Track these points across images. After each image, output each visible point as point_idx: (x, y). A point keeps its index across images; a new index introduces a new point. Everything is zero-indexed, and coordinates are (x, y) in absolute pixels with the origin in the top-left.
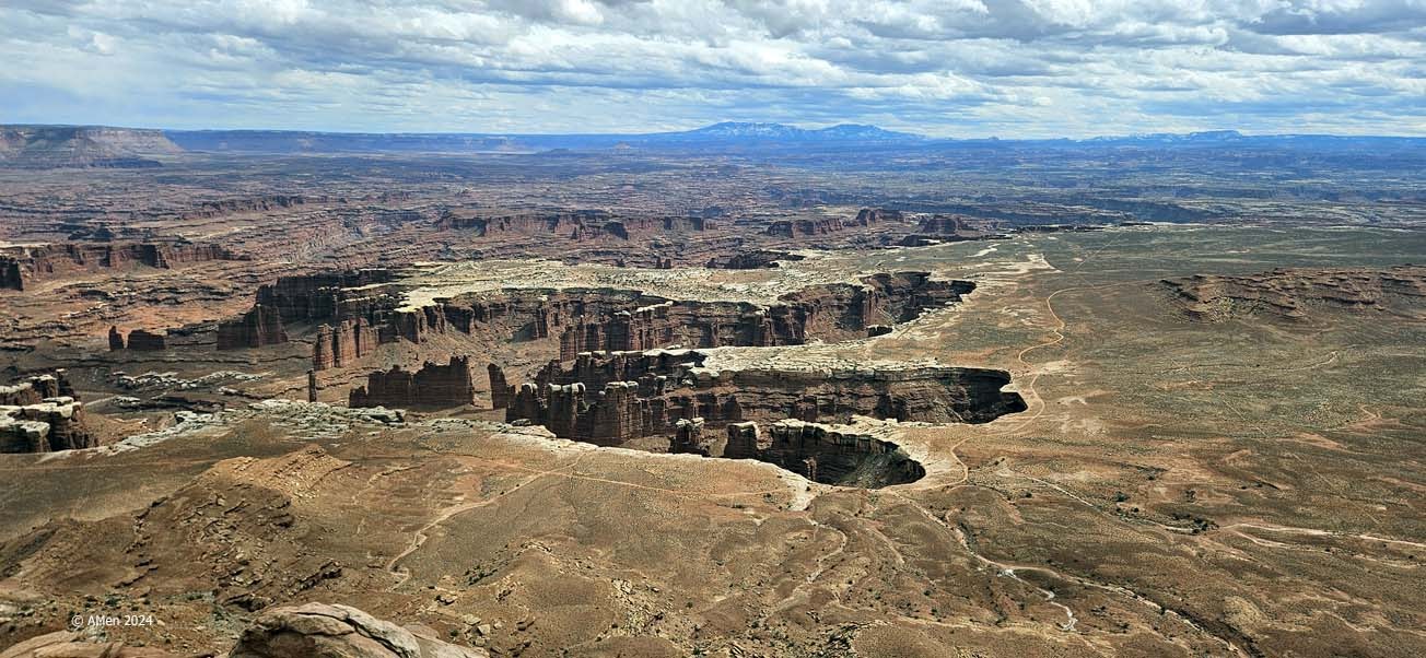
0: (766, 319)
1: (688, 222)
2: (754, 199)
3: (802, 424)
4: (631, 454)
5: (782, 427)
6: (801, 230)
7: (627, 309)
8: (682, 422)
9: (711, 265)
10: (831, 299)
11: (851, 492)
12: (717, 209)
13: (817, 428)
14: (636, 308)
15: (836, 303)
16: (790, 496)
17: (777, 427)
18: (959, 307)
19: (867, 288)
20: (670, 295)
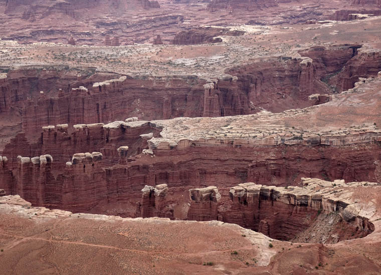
3: (258, 187)
4: (104, 219)
5: (240, 191)
6: (238, 7)
7: (83, 85)
8: (146, 189)
9: (158, 42)
10: (272, 71)
11: (309, 247)
13: (272, 190)
14: (92, 83)
15: (277, 74)
16: (254, 252)
17: (236, 191)
19: (305, 60)
20: (123, 71)
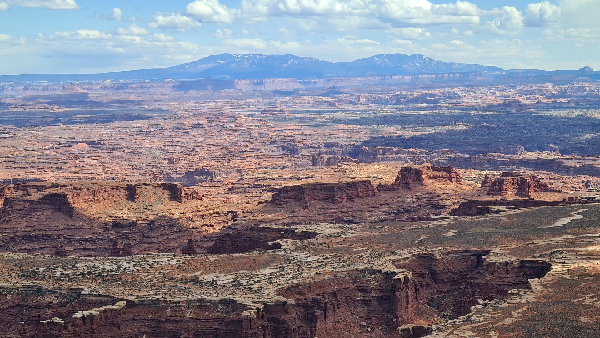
0: (258, 322)
1: (159, 191)
2: (257, 157)
6: (318, 198)
7: (61, 316)
9: (189, 250)
10: (352, 291)
12: (203, 172)
14: (72, 313)
15: (360, 296)
18: (527, 297)
19: (401, 275)
20: (123, 293)
